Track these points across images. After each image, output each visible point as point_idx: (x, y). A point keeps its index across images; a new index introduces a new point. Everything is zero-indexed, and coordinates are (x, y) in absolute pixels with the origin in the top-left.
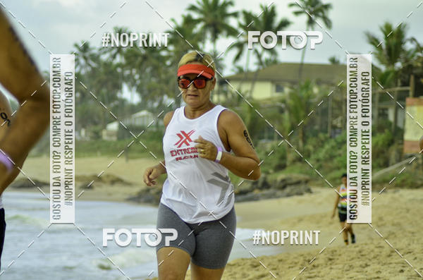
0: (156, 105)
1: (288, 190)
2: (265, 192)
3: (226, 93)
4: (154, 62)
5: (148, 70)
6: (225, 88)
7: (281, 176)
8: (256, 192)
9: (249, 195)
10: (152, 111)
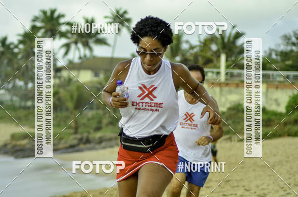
0: (10, 86)
1: (103, 144)
2: (88, 146)
3: (59, 78)
4: (9, 56)
5: (5, 61)
6: (59, 74)
7: (98, 135)
8: (82, 146)
9: (77, 148)
10: (8, 90)
